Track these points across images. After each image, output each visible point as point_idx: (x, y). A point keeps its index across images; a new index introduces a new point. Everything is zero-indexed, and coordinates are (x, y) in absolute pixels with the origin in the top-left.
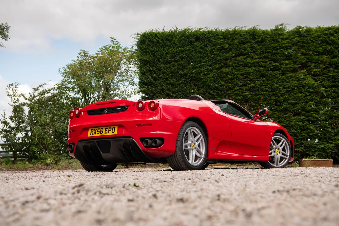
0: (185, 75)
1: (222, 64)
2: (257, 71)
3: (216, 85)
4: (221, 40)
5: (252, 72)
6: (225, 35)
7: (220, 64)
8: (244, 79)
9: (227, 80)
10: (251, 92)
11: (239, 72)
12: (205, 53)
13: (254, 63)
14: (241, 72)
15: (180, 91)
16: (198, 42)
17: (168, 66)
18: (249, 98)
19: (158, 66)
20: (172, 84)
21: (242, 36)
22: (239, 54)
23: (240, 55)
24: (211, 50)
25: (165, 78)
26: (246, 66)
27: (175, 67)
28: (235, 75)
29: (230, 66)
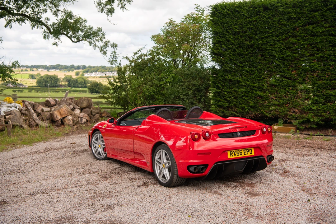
0: (252, 45)
1: (289, 34)
2: (327, 41)
3: (282, 56)
4: (290, 10)
5: (321, 42)
6: (295, 4)
7: (286, 34)
8: (312, 48)
9: (293, 50)
10: (319, 62)
11: (306, 42)
12: (272, 24)
13: (324, 32)
14: (309, 41)
15: (247, 62)
16: (266, 12)
17: (236, 37)
18: (316, 69)
19: (227, 37)
20: (239, 55)
21: (312, 4)
22: (308, 22)
23: (309, 24)
24: (279, 20)
25: (233, 49)
26: (314, 35)
27: (242, 38)
28: (302, 45)
29: (297, 36)
